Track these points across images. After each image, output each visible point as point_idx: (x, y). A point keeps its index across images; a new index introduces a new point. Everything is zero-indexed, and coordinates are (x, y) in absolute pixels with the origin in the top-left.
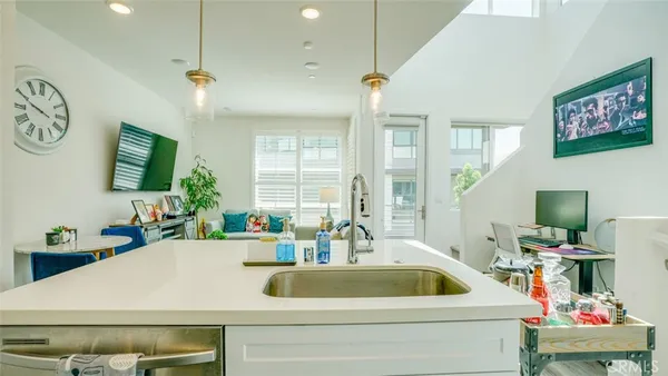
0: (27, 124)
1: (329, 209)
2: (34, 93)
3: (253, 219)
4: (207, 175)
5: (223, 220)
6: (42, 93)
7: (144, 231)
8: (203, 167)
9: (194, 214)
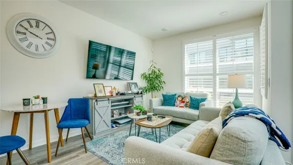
0: (27, 43)
1: (237, 93)
2: (31, 26)
3: (180, 99)
4: (158, 72)
5: (162, 98)
6: (37, 26)
7: (94, 101)
8: (154, 67)
9: (142, 93)
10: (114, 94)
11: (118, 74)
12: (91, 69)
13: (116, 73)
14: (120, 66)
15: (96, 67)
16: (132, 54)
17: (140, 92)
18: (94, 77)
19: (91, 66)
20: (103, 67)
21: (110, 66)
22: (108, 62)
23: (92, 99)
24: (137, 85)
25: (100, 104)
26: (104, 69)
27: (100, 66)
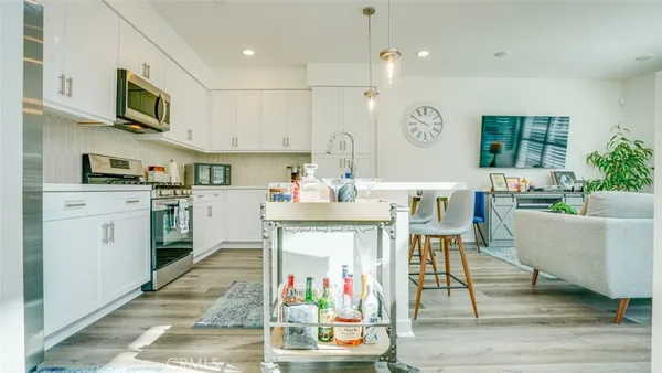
0: (417, 133)
2: (420, 115)
6: (425, 113)
7: (491, 196)
8: (623, 139)
9: (582, 191)
10: (523, 190)
11: (542, 159)
12: (488, 154)
13: (537, 157)
14: (545, 143)
15: (495, 150)
16: (564, 120)
17: (577, 187)
18: (493, 165)
19: (487, 147)
20: (510, 148)
21: (525, 145)
22: (520, 138)
23: (488, 193)
24: (574, 177)
25: (499, 201)
26: (512, 152)
27: (503, 146)
